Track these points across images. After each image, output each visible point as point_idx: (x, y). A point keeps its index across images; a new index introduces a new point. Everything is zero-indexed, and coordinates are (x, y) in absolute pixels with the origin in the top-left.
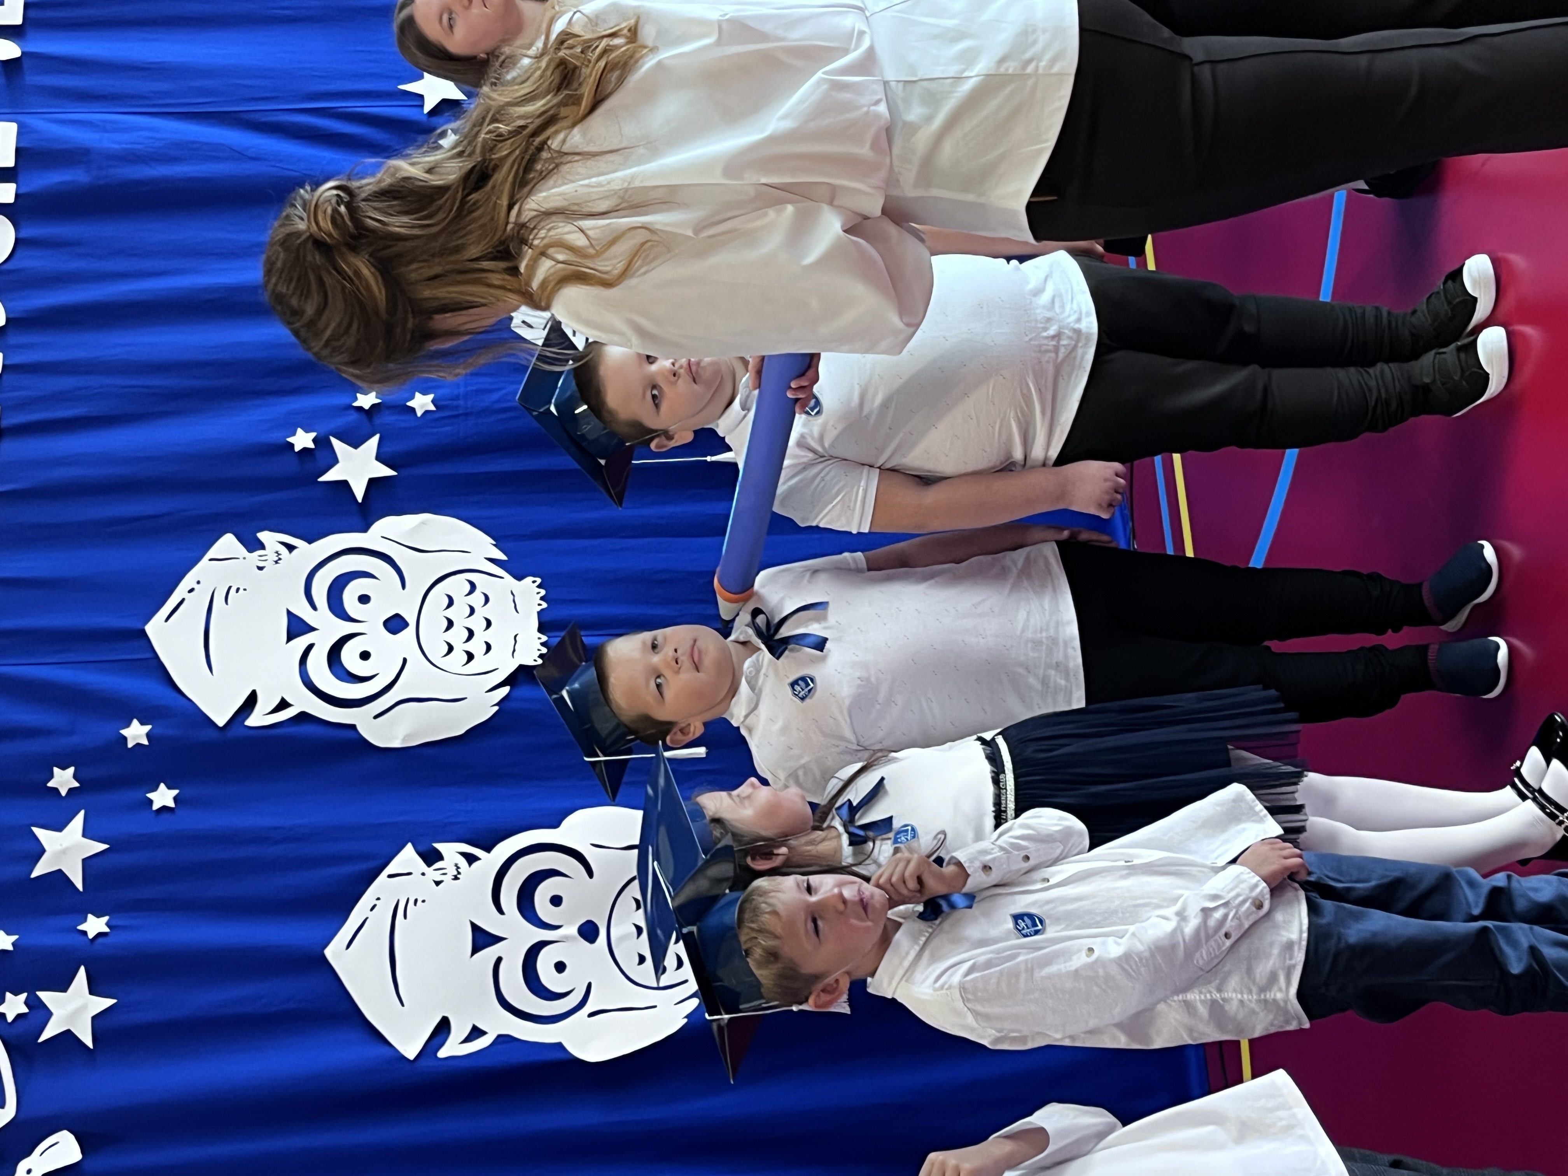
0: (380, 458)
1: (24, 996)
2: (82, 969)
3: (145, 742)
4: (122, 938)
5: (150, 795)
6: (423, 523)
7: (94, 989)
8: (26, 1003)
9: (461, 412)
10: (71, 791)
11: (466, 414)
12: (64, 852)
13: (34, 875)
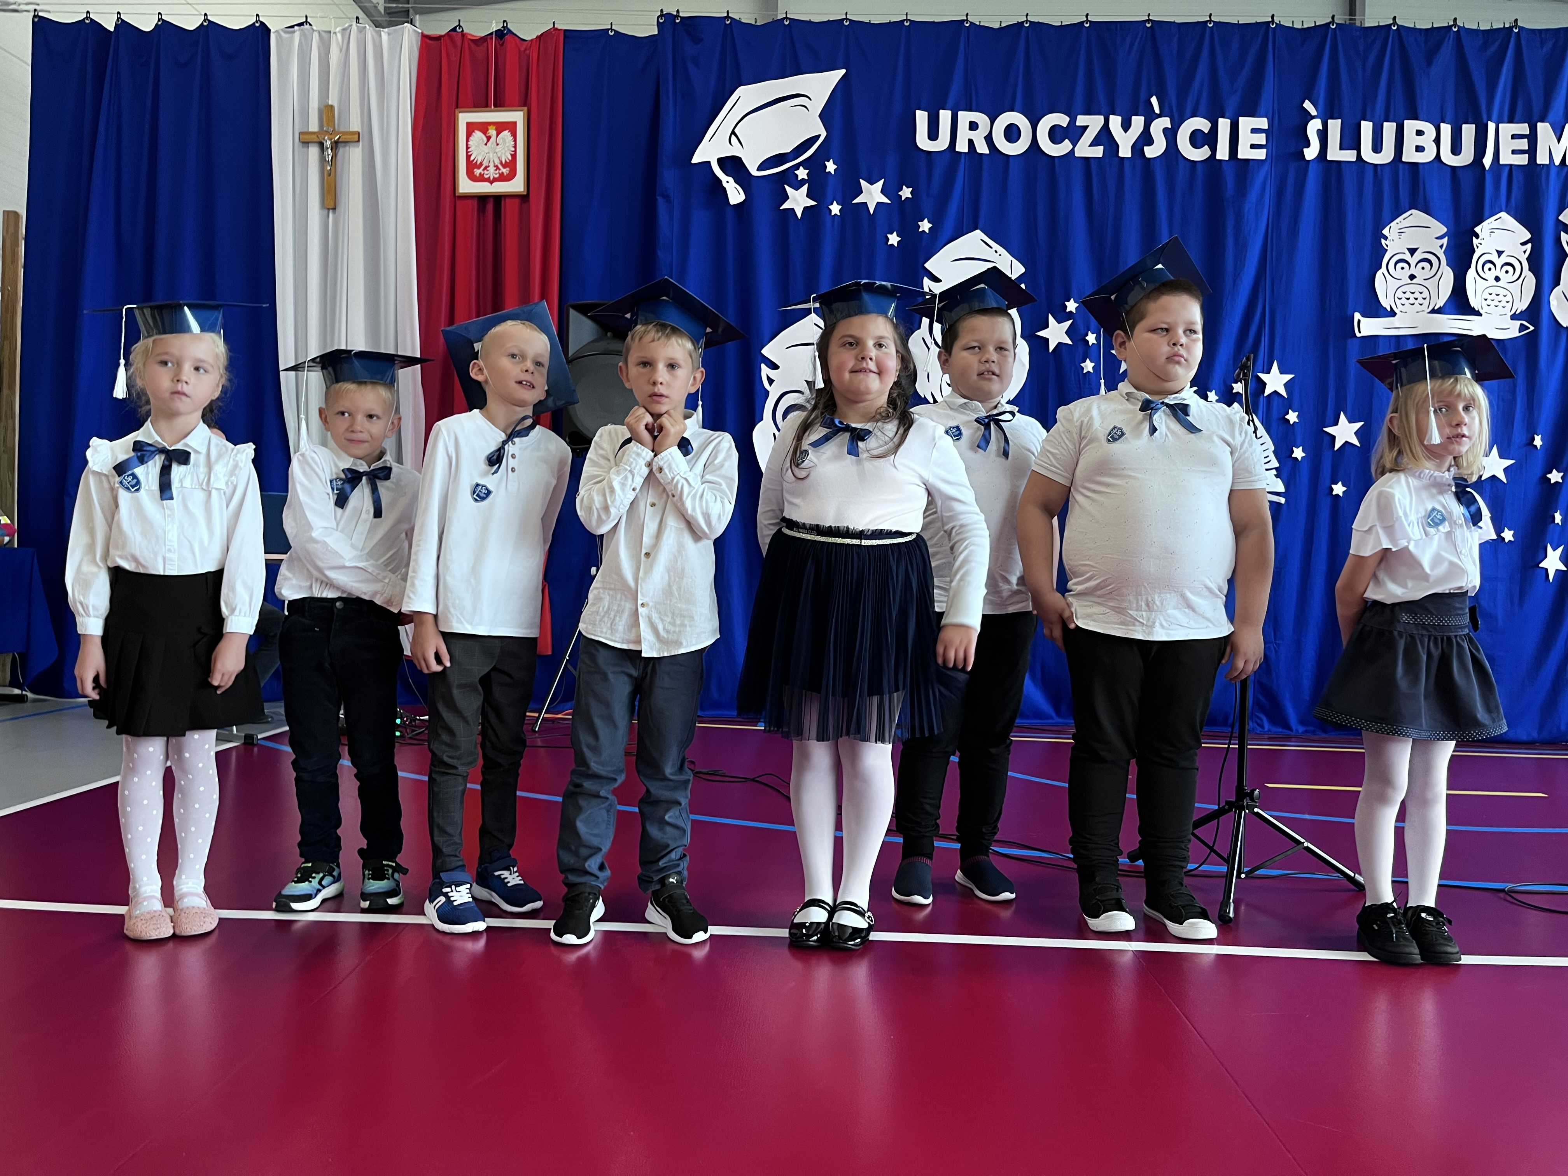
0: (1060, 344)
1: (806, 178)
2: (815, 203)
3: (920, 230)
4: (828, 220)
5: (895, 233)
6: (1024, 365)
7: (806, 209)
8: (803, 179)
9: (1082, 385)
10: (901, 196)
11: (1080, 388)
12: (871, 194)
13: (861, 180)
